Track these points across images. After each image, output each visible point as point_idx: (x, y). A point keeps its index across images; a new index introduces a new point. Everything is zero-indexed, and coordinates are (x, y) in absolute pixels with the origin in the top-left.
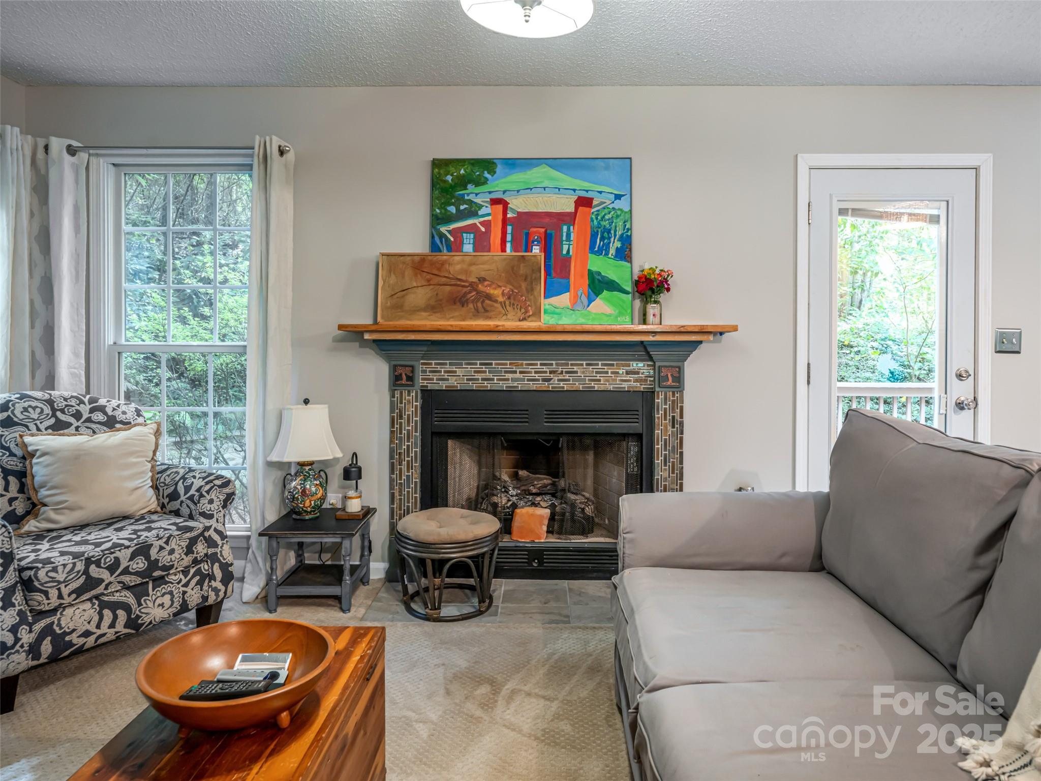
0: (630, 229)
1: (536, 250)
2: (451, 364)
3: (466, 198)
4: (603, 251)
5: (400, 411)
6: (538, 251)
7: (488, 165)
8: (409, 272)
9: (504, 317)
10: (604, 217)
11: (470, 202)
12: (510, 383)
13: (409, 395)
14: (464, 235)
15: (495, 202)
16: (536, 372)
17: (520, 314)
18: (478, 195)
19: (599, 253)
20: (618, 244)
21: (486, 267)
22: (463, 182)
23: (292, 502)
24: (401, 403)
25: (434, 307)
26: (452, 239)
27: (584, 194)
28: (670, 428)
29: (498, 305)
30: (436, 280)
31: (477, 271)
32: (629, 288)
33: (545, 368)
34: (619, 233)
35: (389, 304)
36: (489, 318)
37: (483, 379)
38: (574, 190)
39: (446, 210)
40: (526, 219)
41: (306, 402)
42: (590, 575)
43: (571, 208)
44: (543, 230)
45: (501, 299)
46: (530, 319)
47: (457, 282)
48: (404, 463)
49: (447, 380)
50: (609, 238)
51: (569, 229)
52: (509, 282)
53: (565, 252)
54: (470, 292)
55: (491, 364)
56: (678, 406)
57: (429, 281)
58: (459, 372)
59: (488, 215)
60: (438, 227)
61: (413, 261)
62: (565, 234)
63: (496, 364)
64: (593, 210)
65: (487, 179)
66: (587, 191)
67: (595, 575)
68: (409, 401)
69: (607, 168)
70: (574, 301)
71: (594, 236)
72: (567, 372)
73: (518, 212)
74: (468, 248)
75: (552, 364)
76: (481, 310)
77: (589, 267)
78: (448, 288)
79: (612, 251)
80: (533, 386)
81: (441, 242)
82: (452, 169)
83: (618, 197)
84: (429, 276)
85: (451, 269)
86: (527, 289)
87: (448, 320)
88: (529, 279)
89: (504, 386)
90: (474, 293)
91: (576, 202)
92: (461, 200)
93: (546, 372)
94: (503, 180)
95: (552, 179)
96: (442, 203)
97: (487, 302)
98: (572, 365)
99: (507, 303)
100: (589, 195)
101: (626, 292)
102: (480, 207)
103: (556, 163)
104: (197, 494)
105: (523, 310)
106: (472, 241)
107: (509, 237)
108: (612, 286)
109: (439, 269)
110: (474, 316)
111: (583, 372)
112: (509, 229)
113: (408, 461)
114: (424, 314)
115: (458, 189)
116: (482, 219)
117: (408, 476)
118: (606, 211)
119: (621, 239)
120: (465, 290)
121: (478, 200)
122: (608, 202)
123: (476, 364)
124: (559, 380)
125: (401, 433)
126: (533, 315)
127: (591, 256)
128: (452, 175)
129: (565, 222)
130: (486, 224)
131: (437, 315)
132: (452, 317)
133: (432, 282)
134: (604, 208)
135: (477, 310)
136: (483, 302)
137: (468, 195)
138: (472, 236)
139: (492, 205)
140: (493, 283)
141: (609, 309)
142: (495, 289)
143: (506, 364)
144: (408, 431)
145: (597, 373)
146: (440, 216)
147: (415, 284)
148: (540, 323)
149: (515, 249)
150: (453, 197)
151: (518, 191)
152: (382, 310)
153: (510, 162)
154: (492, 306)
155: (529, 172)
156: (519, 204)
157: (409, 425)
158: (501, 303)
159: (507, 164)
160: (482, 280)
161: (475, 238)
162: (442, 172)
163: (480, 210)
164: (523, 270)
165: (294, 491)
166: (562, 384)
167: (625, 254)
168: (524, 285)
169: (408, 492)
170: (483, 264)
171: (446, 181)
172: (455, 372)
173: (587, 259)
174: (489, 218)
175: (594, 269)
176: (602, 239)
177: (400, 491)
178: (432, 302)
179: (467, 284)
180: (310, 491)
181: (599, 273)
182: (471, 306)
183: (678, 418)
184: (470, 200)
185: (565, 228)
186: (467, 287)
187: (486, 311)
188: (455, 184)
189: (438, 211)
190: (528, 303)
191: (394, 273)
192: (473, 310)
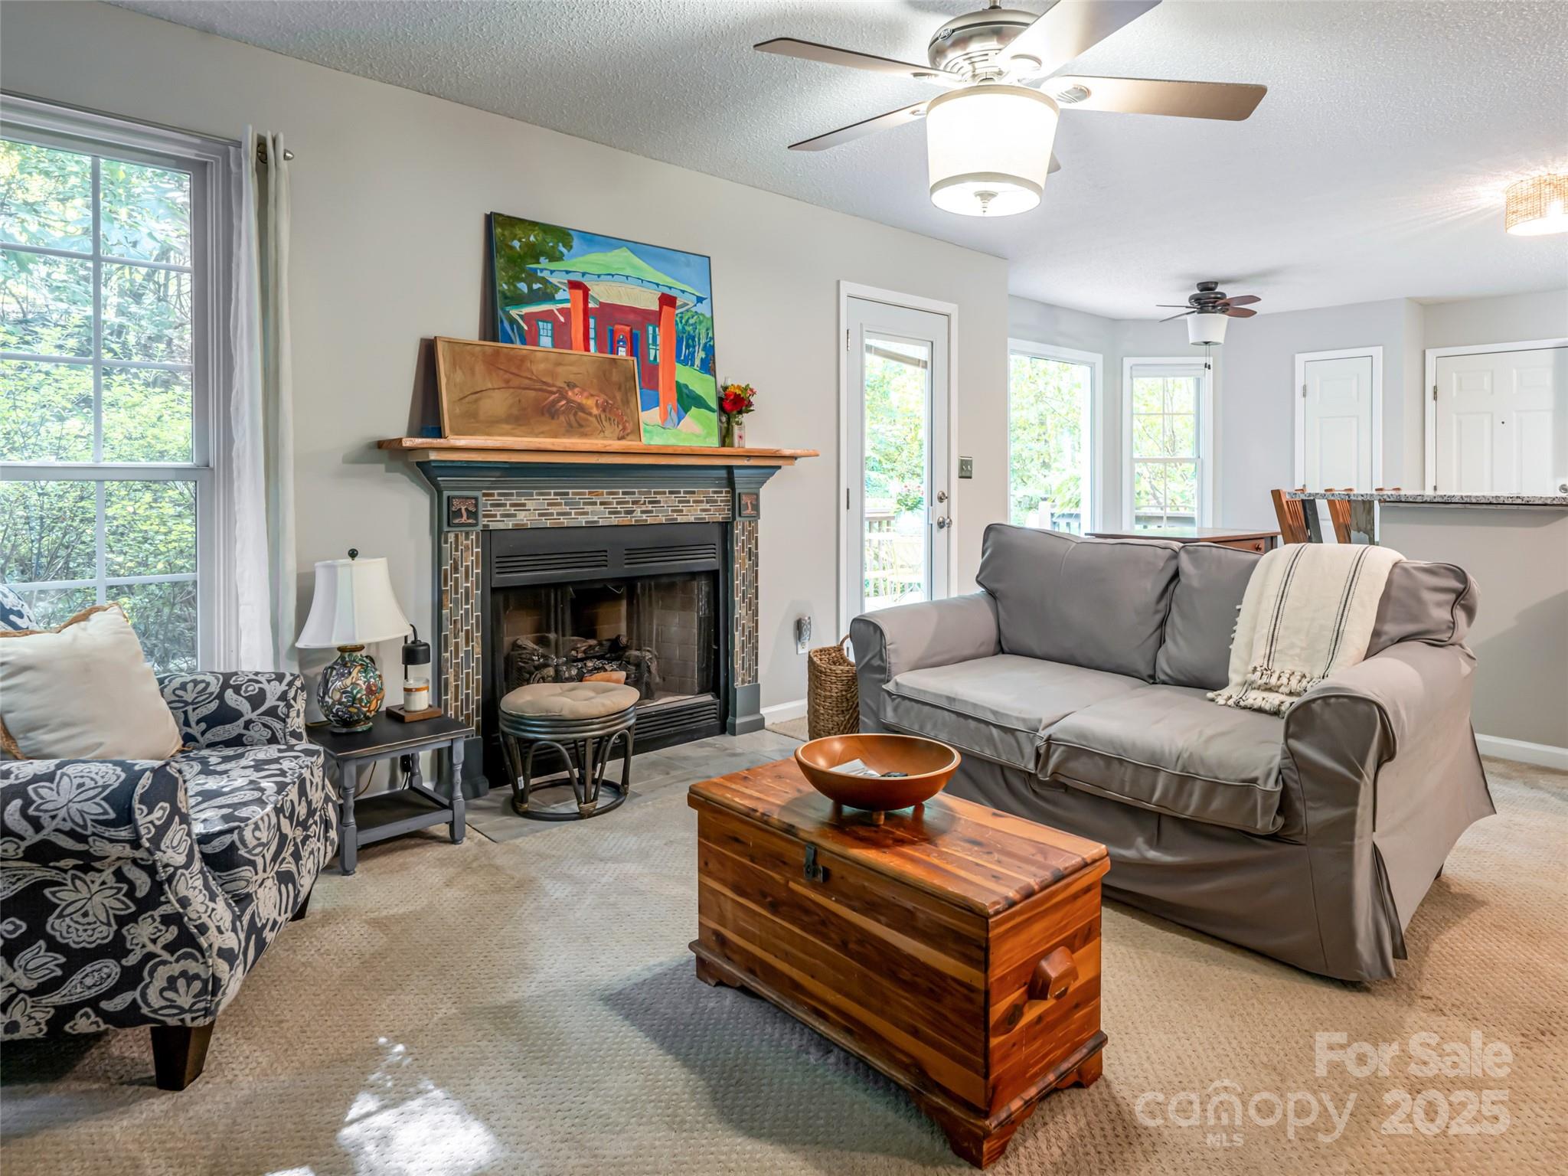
0: (712, 338)
1: (622, 352)
2: (518, 495)
3: (539, 274)
4: (688, 361)
5: (456, 562)
6: (624, 354)
7: (563, 235)
8: (480, 368)
9: (602, 434)
10: (687, 321)
11: (544, 281)
12: (591, 518)
13: (467, 538)
14: (540, 323)
15: (574, 285)
16: (618, 503)
17: (617, 430)
18: (553, 273)
19: (685, 363)
20: (702, 354)
21: (574, 369)
22: (534, 253)
23: (352, 706)
24: (457, 550)
25: (519, 419)
26: (526, 328)
27: (667, 291)
28: (747, 561)
29: (593, 419)
30: (516, 382)
31: (565, 373)
32: (714, 405)
33: (628, 498)
34: (703, 341)
35: (458, 411)
36: (584, 435)
37: (559, 514)
38: (658, 285)
39: (515, 286)
40: (610, 313)
41: (353, 554)
42: (672, 741)
43: (655, 307)
44: (628, 328)
45: (595, 411)
46: (629, 438)
47: (543, 387)
48: (462, 634)
49: (515, 516)
50: (694, 347)
51: (654, 331)
52: (601, 390)
53: (652, 358)
54: (559, 401)
55: (567, 494)
56: (752, 536)
57: (507, 381)
58: (530, 505)
59: (566, 301)
60: (507, 309)
61: (484, 353)
62: (651, 336)
63: (574, 494)
64: (677, 312)
65: (562, 254)
66: (670, 288)
67: (677, 739)
68: (467, 547)
69: (688, 264)
70: (665, 416)
71: (679, 342)
72: (650, 502)
73: (601, 303)
74: (546, 341)
75: (634, 493)
76: (575, 424)
77: (678, 378)
78: (532, 394)
79: (697, 362)
80: (614, 520)
81: (513, 330)
82: (519, 232)
83: (700, 300)
84: (507, 376)
85: (534, 368)
86: (622, 400)
87: (537, 436)
88: (623, 388)
89: (582, 521)
90: (564, 402)
91: (660, 299)
92: (532, 276)
93: (627, 502)
94: (581, 259)
95: (634, 267)
96: (510, 277)
97: (580, 414)
98: (655, 493)
99: (603, 416)
100: (672, 293)
101: (711, 410)
102: (557, 289)
103: (638, 248)
104: (282, 704)
105: (621, 427)
106: (550, 334)
107: (592, 334)
108: (699, 402)
109: (519, 367)
110: (568, 431)
111: (666, 502)
112: (592, 322)
113: (467, 631)
114: (507, 427)
115: (529, 261)
116: (560, 306)
117: (467, 652)
118: (689, 314)
119: (705, 349)
120: (553, 397)
121: (554, 280)
122: (691, 305)
123: (549, 494)
124: (643, 512)
125: (456, 593)
126: (632, 432)
127: (678, 366)
128: (520, 241)
129: (651, 322)
130: (565, 312)
131: (523, 428)
132: (543, 433)
133: (511, 384)
134: (687, 311)
135: (570, 425)
136: (575, 414)
137: (542, 270)
138: (550, 326)
139: (570, 288)
140: (584, 390)
141: (698, 429)
142: (587, 398)
143: (584, 494)
144: (467, 588)
145: (679, 502)
146: (508, 294)
147: (490, 386)
148: (638, 443)
149: (600, 349)
150: (523, 270)
151: (599, 276)
152: (450, 419)
153: (588, 236)
154: (587, 420)
155: (609, 254)
156: (602, 293)
157: (467, 580)
158: (596, 416)
159: (583, 238)
160: (571, 385)
161: (553, 329)
162: (506, 233)
163: (557, 292)
164: (615, 377)
165: (352, 689)
166: (644, 517)
167: (708, 366)
168: (618, 396)
169: (468, 674)
170: (571, 364)
171: (512, 248)
172: (524, 505)
173: (674, 368)
174: (568, 305)
175: (682, 381)
176: (687, 347)
177: (456, 676)
178: (515, 411)
179: (554, 389)
180: (375, 686)
181: (686, 386)
182: (562, 418)
183: (753, 550)
184: (543, 278)
185: (650, 328)
186: (554, 393)
187: (581, 426)
188: (525, 254)
189: (505, 287)
190: (625, 418)
191: (460, 368)
192: (565, 424)
